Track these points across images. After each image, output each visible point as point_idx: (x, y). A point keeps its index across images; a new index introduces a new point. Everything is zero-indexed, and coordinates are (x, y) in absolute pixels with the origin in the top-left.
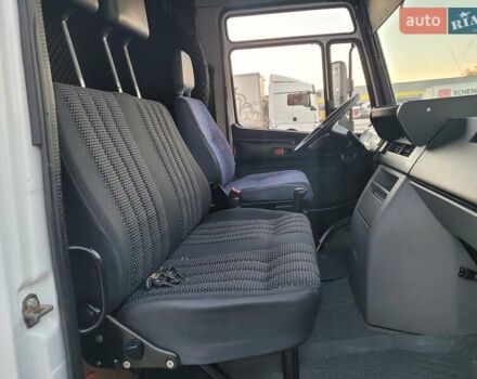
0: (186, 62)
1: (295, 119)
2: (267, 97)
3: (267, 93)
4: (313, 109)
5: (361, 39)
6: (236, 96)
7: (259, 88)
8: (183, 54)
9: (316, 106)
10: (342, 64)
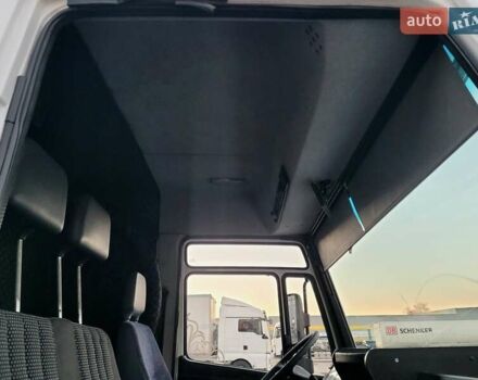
0: (141, 284)
1: (245, 348)
2: (217, 320)
3: (217, 316)
4: (264, 337)
5: (313, 274)
6: (188, 323)
7: (210, 310)
8: (139, 276)
9: (268, 335)
10: (297, 296)
